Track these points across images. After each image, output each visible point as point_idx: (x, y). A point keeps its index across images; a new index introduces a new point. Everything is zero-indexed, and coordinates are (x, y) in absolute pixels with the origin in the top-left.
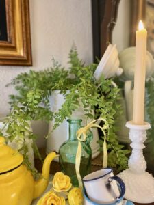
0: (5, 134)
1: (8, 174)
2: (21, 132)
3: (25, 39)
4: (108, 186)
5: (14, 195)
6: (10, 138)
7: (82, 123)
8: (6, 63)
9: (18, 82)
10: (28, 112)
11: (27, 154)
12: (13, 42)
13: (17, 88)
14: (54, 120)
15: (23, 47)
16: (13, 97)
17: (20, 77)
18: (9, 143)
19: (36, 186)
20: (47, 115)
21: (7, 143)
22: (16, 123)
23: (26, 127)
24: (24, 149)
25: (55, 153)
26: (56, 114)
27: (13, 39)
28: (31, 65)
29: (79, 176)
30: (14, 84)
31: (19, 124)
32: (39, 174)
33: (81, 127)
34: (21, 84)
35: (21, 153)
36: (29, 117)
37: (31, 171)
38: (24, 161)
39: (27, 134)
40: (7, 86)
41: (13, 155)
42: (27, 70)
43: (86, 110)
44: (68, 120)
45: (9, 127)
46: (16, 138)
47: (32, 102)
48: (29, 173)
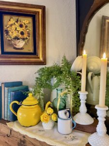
0: (33, 93)
2: (39, 92)
4: (66, 113)
6: (34, 95)
13: (39, 74)
16: (37, 78)
22: (37, 89)
23: (41, 91)
24: (39, 100)
25: (50, 102)
28: (46, 64)
30: (38, 72)
34: (41, 73)
39: (41, 94)
40: (35, 73)
42: (43, 66)
45: (34, 90)
46: (37, 94)
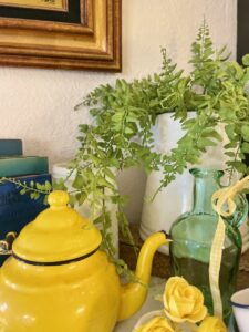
0: (70, 189)
1: (72, 266)
2: (99, 187)
3: (110, 19)
5: (81, 310)
6: (78, 197)
7: (222, 179)
8: (76, 64)
9: (95, 102)
10: (112, 153)
11: (108, 231)
12: (90, 24)
13: (94, 113)
14: (162, 169)
15: (107, 35)
16: (85, 128)
17: (98, 92)
18: (76, 206)
19: (124, 296)
20: (147, 158)
21: (73, 206)
22: (89, 170)
23: (108, 179)
24: (103, 220)
25: (163, 236)
26: (165, 157)
27: (90, 18)
28: (119, 71)
29: (215, 290)
30: (89, 104)
31: (95, 171)
32: (131, 273)
33: (221, 187)
34: (100, 105)
35: (97, 228)
36: (114, 160)
37: (116, 264)
38: (103, 243)
40: (76, 109)
41: (83, 228)
43: (231, 154)
44: (191, 171)
45: (78, 176)
46: (90, 196)
47: (120, 132)
48: (112, 268)
